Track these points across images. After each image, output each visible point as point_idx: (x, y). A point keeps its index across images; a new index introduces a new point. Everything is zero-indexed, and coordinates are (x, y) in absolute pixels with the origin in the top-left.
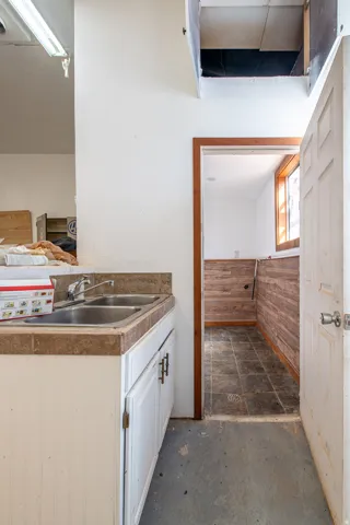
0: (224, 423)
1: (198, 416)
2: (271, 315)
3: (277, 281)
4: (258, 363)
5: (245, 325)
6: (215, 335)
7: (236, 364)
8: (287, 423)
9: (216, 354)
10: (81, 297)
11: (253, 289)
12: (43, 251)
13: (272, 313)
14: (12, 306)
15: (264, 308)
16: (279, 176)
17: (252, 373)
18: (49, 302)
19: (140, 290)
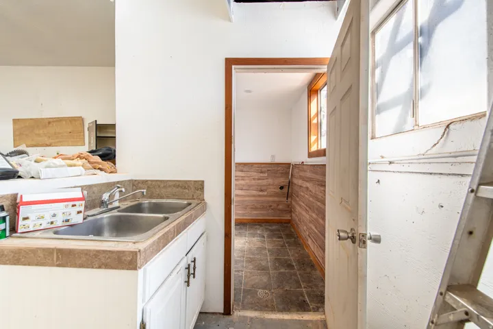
0: (252, 318)
1: (227, 311)
2: (303, 215)
3: (308, 185)
4: (290, 260)
5: (279, 222)
6: (252, 231)
7: (268, 260)
8: (311, 321)
9: (250, 250)
10: (116, 204)
11: (287, 190)
12: (80, 162)
13: (304, 213)
14: (42, 217)
15: (298, 209)
16: (312, 90)
17: (282, 270)
18: (79, 212)
19: (174, 196)
